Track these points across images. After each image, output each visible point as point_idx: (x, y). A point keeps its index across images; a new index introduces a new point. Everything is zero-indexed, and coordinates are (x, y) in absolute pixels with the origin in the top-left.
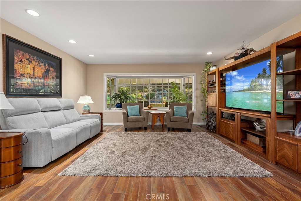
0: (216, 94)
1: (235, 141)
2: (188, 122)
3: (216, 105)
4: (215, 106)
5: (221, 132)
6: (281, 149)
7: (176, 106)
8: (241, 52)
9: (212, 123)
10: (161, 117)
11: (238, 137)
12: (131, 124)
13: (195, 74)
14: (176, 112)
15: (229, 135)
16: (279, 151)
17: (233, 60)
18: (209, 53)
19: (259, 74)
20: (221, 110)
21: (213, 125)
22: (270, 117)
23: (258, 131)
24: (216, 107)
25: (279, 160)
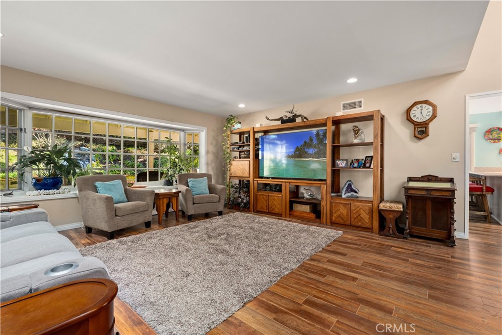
0: (250, 161)
1: (281, 215)
2: (219, 202)
3: (250, 175)
4: (248, 176)
5: (259, 208)
6: (337, 210)
7: (191, 179)
8: (289, 115)
9: (243, 199)
10: (173, 198)
11: (286, 209)
12: (124, 221)
13: (206, 128)
14: (194, 187)
15: (274, 209)
16: (335, 212)
17: (279, 122)
18: (242, 106)
19: (305, 142)
20: (257, 181)
21: (245, 201)
22: (326, 184)
23: (307, 199)
24: (250, 177)
25: (335, 220)
